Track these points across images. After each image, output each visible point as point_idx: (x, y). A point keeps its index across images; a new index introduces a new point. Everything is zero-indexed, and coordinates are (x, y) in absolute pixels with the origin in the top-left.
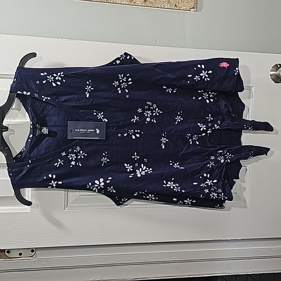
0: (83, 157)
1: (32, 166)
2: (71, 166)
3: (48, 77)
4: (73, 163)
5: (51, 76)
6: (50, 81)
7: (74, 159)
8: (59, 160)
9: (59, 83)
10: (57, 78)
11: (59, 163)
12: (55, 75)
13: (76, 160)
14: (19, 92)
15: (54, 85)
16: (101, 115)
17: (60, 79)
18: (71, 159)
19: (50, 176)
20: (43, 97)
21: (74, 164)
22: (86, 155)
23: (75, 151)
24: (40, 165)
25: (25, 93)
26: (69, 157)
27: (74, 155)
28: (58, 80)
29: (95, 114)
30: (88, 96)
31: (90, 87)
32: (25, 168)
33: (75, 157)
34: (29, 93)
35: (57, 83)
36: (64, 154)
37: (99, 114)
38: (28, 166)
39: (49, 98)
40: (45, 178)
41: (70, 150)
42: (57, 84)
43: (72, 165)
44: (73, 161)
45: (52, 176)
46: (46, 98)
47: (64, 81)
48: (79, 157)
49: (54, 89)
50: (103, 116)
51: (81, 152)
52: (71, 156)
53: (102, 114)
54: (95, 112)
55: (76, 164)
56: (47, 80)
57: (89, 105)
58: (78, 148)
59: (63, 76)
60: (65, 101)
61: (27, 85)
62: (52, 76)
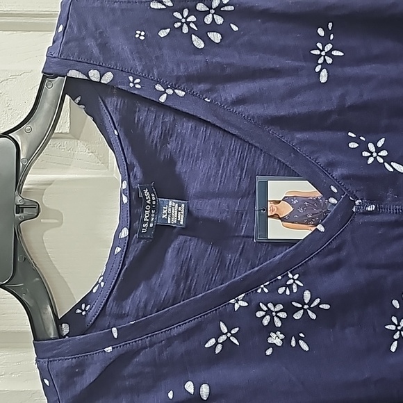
0: (313, 316)
1: (122, 349)
2: (269, 352)
3: (177, 15)
4: (276, 339)
5: (186, 13)
6: (185, 30)
7: (278, 323)
8: (224, 329)
9: (216, 37)
10: (208, 19)
11: (222, 339)
12: (201, 7)
13: (289, 329)
14: (73, 74)
15: (198, 43)
16: (378, 150)
17: (219, 20)
18: (266, 322)
19: (190, 387)
20: (159, 87)
21: (279, 343)
22: (326, 307)
23: (281, 290)
24: (151, 345)
25: (94, 75)
26: (260, 314)
27: (280, 307)
28: (214, 27)
29: (353, 145)
30: (324, 77)
31: (329, 47)
32: (97, 356)
33: (283, 315)
34: (108, 77)
35: (210, 35)
36: (240, 303)
37: (371, 147)
38: (109, 349)
39: (181, 93)
40: (171, 395)
41: (263, 289)
42: (208, 41)
43: (273, 346)
44: (275, 330)
45: (197, 389)
46: (170, 91)
47: (235, 28)
48: (298, 316)
49: (199, 58)
50: (384, 153)
51: (307, 295)
52: (269, 312)
53: (380, 144)
54: (352, 140)
55: (286, 341)
56: (173, 28)
57: (329, 113)
58: (294, 280)
59: (230, 8)
60: (239, 101)
61: (104, 47)
62: (193, 11)
